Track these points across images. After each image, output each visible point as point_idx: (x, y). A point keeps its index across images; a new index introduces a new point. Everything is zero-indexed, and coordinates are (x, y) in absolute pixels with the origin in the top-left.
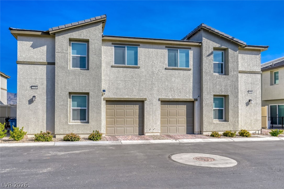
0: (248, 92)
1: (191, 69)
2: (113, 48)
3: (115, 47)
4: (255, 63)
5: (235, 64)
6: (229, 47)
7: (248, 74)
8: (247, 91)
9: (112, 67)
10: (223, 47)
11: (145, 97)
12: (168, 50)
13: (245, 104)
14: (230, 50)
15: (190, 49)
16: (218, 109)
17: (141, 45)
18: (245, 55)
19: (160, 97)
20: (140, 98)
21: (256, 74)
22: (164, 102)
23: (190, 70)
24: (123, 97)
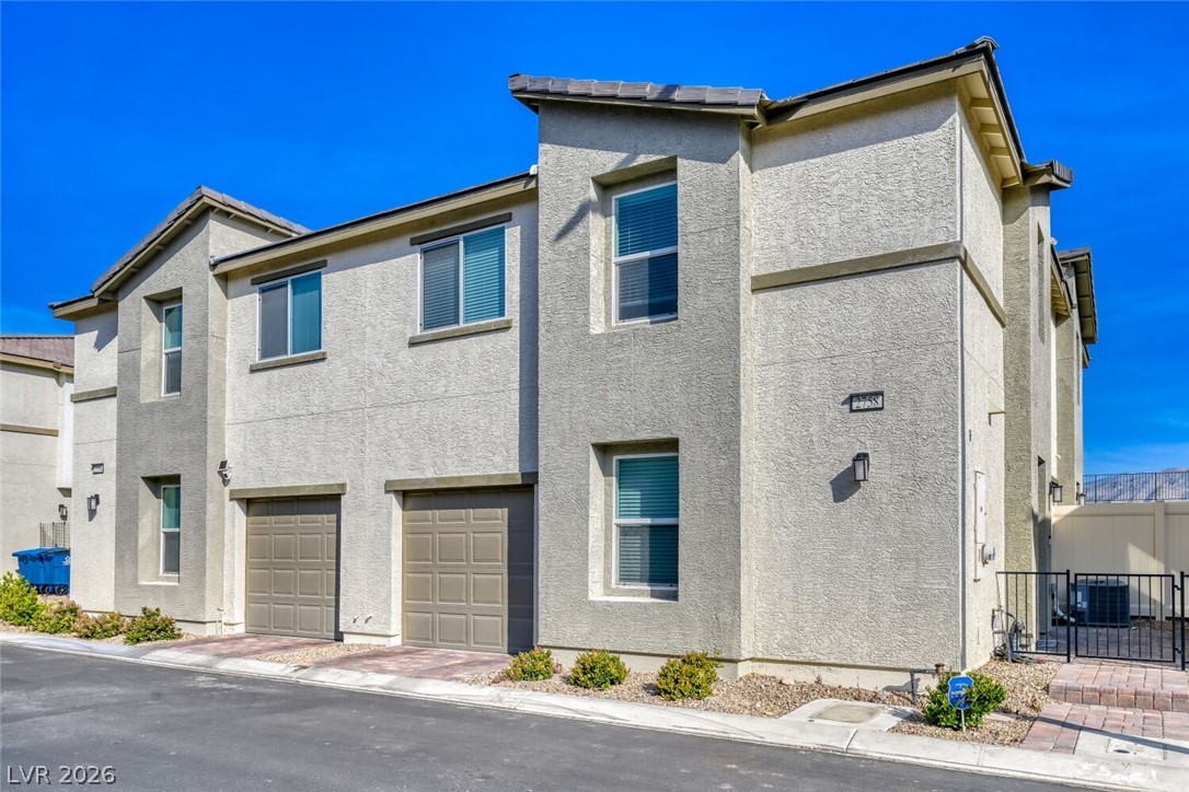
0: (847, 407)
1: (509, 322)
2: (257, 296)
3: (263, 291)
4: (910, 194)
5: (719, 238)
6: (681, 148)
7: (851, 282)
8: (842, 398)
9: (254, 370)
10: (642, 159)
11: (340, 481)
12: (425, 252)
13: (829, 489)
14: (685, 162)
15: (508, 218)
16: (651, 527)
17: (330, 259)
18: (827, 159)
19: (393, 477)
20: (326, 486)
21: (915, 271)
22: (415, 497)
23: (506, 328)
24: (279, 485)
